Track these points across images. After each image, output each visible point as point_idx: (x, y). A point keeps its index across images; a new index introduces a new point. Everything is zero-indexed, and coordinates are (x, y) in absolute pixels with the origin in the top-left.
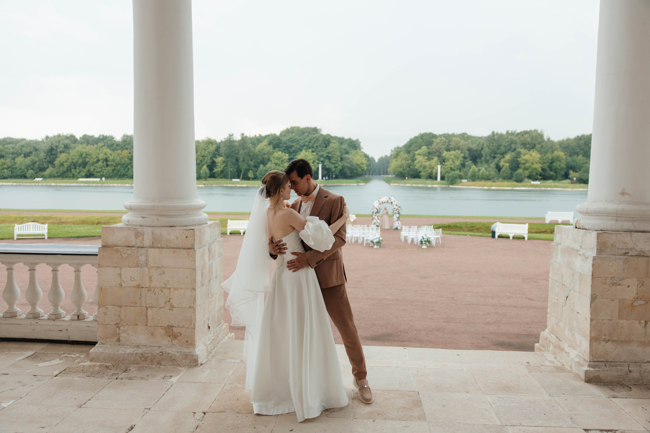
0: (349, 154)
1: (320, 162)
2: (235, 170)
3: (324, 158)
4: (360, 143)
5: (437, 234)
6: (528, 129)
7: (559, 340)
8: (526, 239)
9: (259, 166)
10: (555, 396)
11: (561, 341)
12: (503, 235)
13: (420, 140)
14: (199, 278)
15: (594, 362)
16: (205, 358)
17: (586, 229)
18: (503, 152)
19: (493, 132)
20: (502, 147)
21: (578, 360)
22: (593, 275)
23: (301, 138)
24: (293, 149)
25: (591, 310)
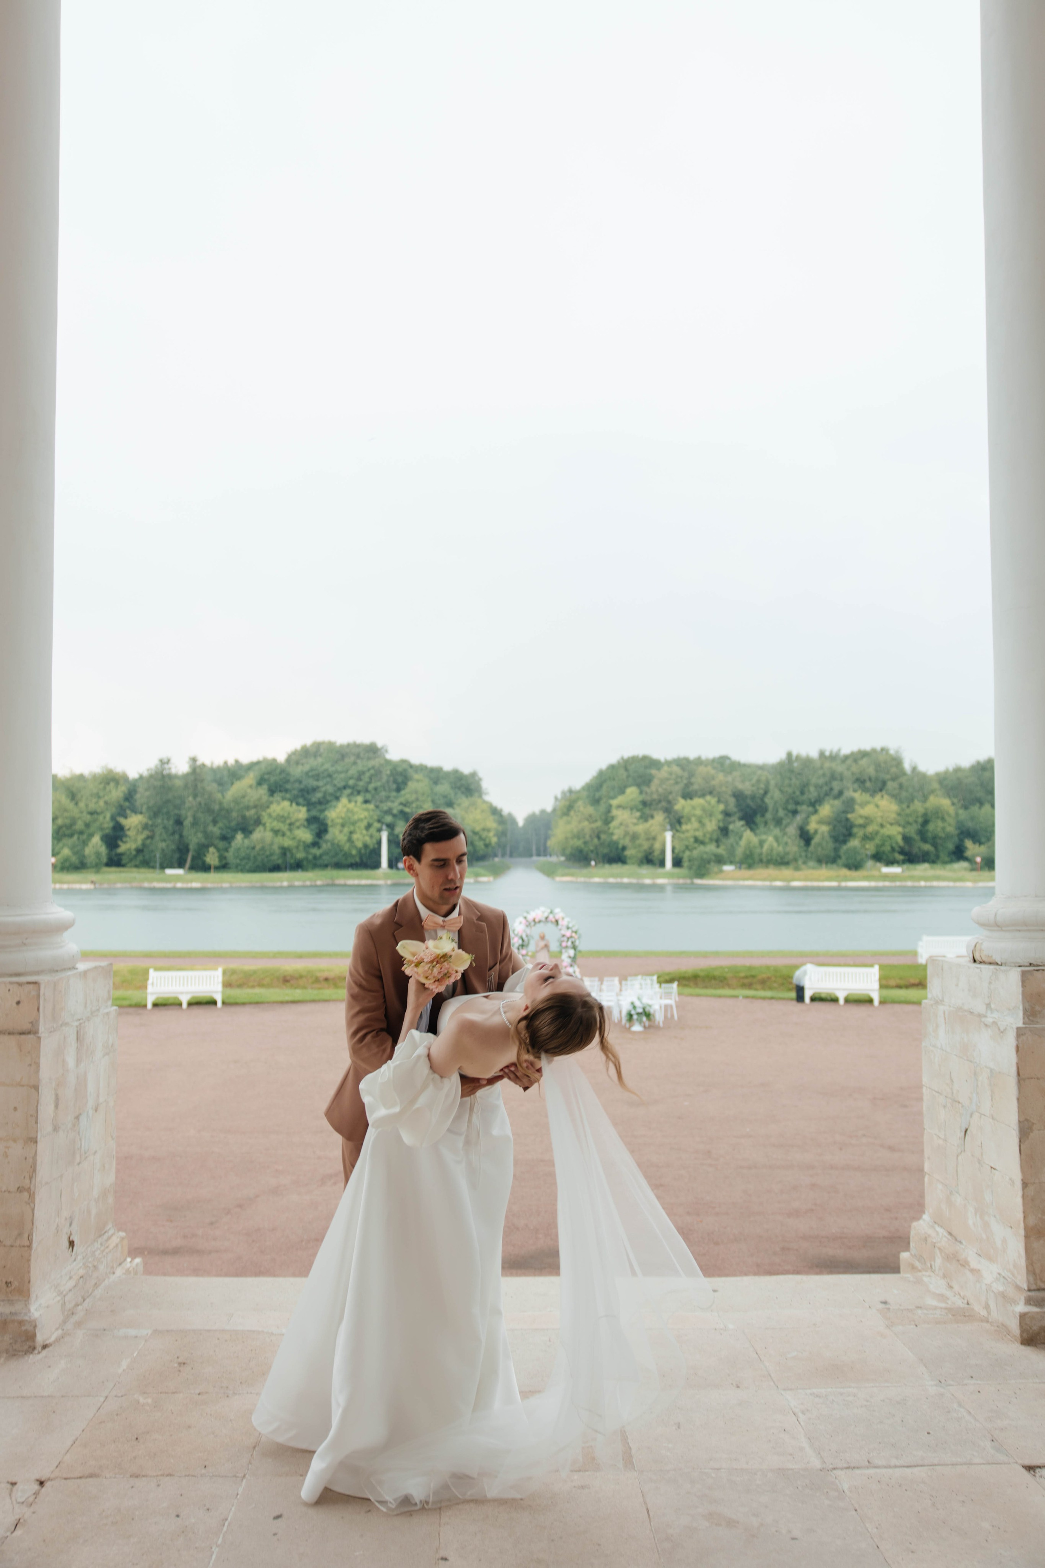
0: (455, 806)
1: (384, 827)
2: (173, 847)
3: (394, 816)
4: (480, 779)
5: (668, 995)
6: (867, 746)
7: (956, 1240)
8: (876, 1002)
9: (233, 837)
10: (952, 1383)
11: (961, 1242)
12: (823, 996)
13: (623, 774)
14: (46, 1110)
15: (1039, 1290)
16: (57, 1329)
17: (997, 964)
18: (813, 800)
19: (789, 755)
20: (812, 789)
21: (1001, 1289)
22: (1021, 1074)
23: (339, 768)
24: (319, 795)
25: (1021, 1160)
